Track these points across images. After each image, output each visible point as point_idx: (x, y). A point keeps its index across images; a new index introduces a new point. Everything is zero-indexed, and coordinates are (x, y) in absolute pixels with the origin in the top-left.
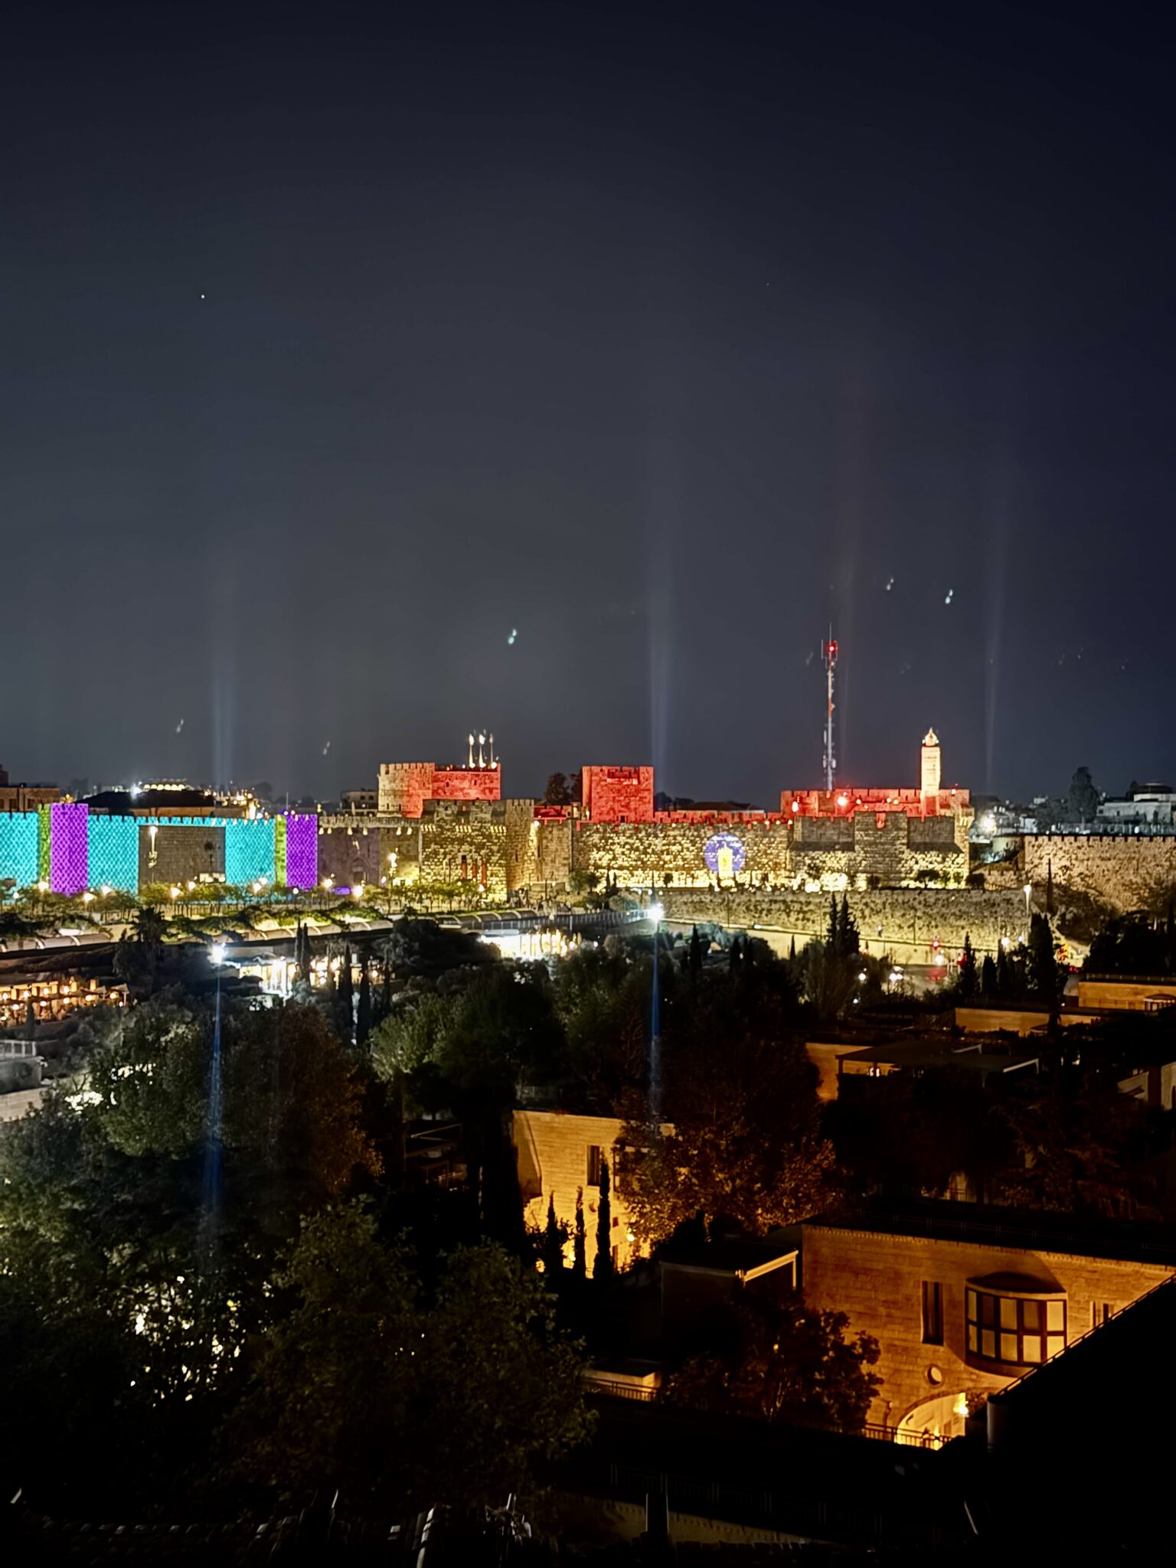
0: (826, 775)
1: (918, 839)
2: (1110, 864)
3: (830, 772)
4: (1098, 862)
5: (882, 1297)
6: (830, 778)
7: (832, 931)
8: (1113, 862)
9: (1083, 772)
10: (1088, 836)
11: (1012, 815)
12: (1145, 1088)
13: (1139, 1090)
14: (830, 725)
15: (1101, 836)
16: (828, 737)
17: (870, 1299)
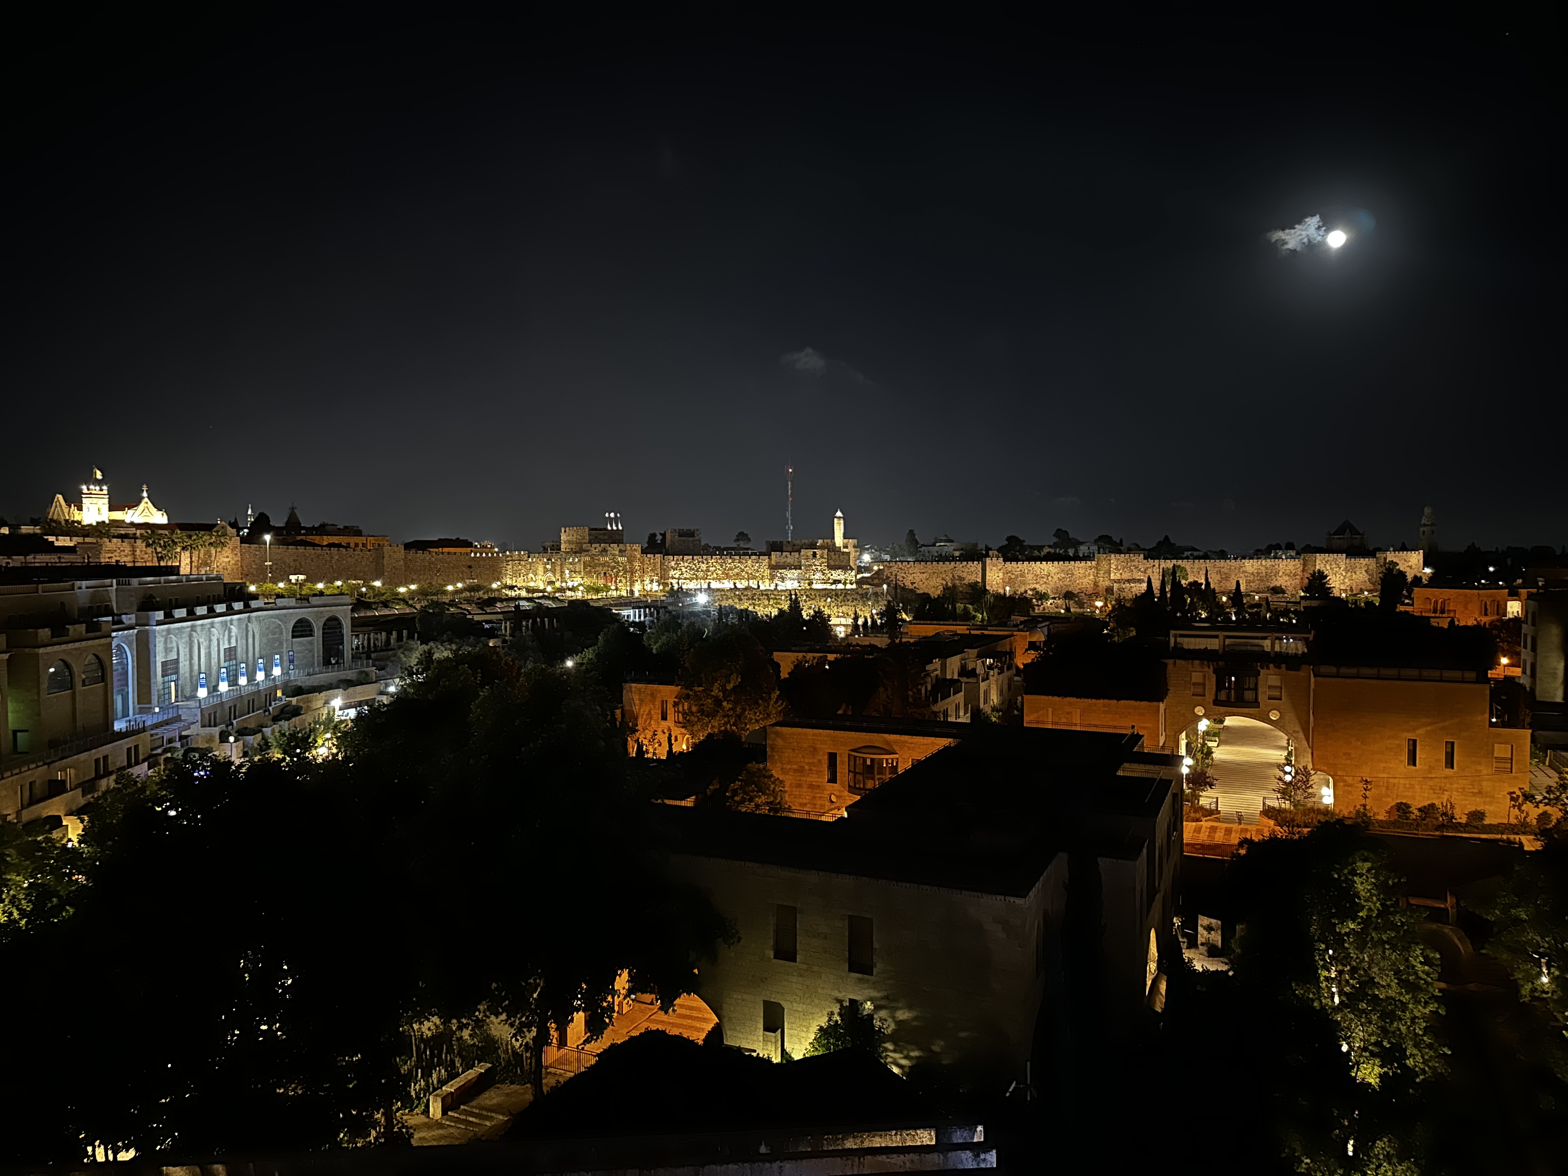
0: (788, 533)
1: (832, 563)
2: (924, 575)
3: (790, 532)
4: (919, 574)
5: (807, 761)
6: (790, 535)
7: (790, 606)
8: (926, 574)
9: (911, 533)
10: (914, 562)
11: (878, 553)
12: (939, 669)
13: (936, 670)
14: (790, 509)
15: (920, 561)
16: (788, 515)
17: (801, 762)
